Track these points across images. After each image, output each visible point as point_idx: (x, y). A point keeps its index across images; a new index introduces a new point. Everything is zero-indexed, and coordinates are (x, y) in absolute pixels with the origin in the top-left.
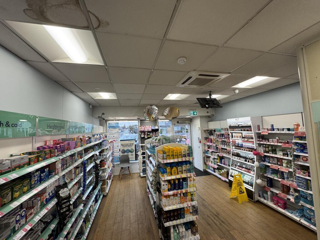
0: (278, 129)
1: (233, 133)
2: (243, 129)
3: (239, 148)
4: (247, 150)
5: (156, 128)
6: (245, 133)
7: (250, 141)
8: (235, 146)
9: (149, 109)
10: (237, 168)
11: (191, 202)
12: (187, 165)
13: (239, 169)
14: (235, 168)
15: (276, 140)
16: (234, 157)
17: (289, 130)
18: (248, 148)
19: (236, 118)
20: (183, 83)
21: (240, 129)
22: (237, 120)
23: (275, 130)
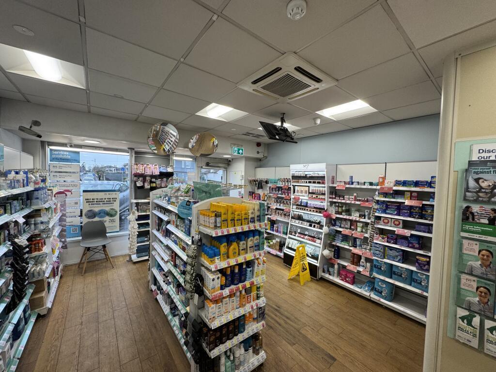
0: (358, 182)
1: (295, 186)
2: (312, 181)
3: (302, 208)
4: (313, 211)
5: (170, 170)
6: (314, 187)
7: (319, 198)
8: (298, 205)
9: (157, 132)
10: (298, 236)
11: (257, 301)
12: (256, 237)
13: (299, 237)
14: (295, 236)
15: (353, 197)
16: (294, 220)
17: (371, 184)
18: (315, 208)
19: (305, 165)
20: (255, 82)
21: (308, 181)
22: (306, 167)
23: (355, 184)
